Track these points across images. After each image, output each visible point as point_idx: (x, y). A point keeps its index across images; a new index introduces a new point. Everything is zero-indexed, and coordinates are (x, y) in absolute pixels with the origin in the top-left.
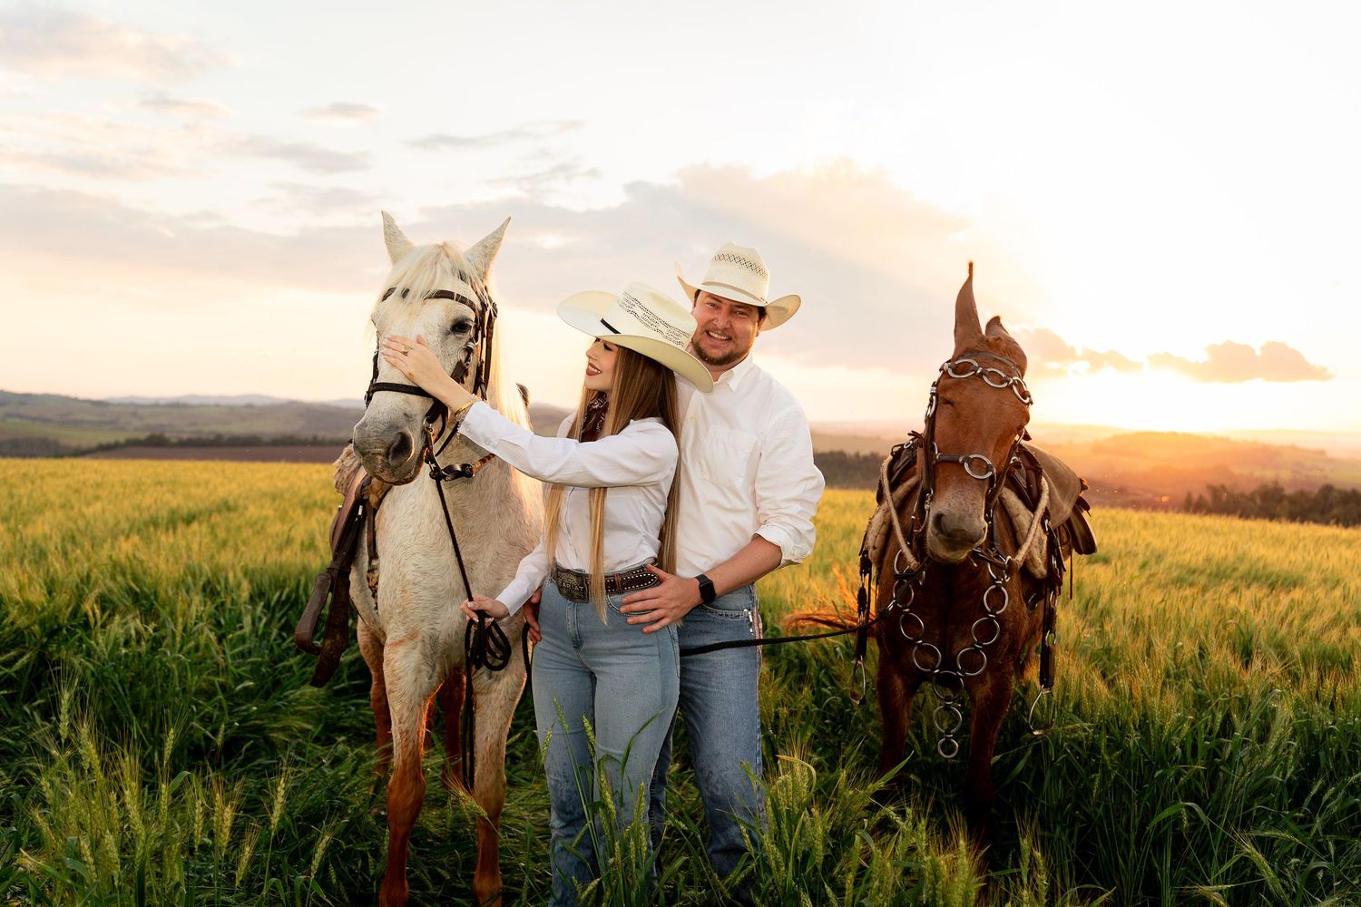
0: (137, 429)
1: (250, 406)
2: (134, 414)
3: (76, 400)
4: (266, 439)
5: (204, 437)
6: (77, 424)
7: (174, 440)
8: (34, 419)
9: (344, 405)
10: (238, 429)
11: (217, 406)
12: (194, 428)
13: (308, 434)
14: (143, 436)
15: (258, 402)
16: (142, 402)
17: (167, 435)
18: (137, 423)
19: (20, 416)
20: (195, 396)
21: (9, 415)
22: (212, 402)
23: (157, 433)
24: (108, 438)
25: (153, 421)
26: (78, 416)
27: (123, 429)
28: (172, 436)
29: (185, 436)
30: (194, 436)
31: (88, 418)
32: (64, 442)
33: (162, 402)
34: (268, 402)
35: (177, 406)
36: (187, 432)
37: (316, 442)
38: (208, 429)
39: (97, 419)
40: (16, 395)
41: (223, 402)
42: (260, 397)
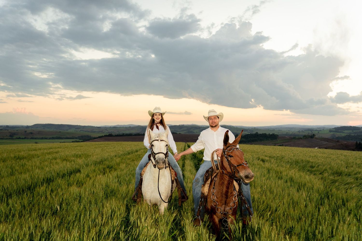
0: (106, 133)
1: (130, 127)
2: (106, 130)
3: (94, 127)
4: (133, 134)
6: (94, 132)
8: (86, 131)
10: (128, 132)
11: (123, 127)
12: (118, 132)
14: (108, 134)
15: (132, 126)
16: (108, 127)
17: (113, 134)
18: (107, 132)
19: (83, 131)
20: (118, 125)
21: (81, 131)
23: (111, 134)
24: (101, 135)
25: (110, 131)
26: (95, 130)
27: (104, 133)
31: (96, 131)
32: (92, 136)
33: (112, 127)
34: (134, 126)
35: (115, 128)
36: (117, 133)
38: (121, 133)
39: (98, 131)
40: (82, 126)
42: (132, 125)
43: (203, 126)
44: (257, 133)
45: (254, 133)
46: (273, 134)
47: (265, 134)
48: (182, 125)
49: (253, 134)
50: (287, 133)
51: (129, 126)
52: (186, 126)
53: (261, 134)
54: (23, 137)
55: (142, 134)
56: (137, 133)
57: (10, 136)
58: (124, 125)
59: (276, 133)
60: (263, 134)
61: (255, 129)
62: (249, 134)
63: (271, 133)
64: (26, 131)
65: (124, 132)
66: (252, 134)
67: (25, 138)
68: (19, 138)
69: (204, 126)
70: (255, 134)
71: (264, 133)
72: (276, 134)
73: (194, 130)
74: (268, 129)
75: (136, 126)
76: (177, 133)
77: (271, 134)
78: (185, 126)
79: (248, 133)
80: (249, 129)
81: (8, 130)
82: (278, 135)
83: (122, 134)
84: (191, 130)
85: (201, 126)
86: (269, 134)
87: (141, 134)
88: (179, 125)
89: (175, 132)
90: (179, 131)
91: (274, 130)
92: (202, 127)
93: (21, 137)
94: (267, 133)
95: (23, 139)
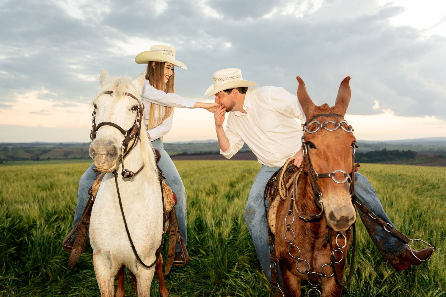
1: (210, 143)
2: (179, 147)
5: (197, 152)
7: (189, 154)
10: (207, 150)
11: (201, 143)
12: (195, 150)
14: (181, 153)
15: (212, 142)
16: (181, 143)
17: (187, 152)
18: (180, 149)
20: (195, 141)
22: (199, 142)
23: (185, 152)
25: (184, 149)
27: (176, 151)
28: (189, 152)
29: (192, 152)
30: (195, 152)
33: (186, 143)
35: (190, 144)
36: (193, 151)
38: (198, 150)
41: (202, 142)
42: (212, 140)
44: (385, 149)
45: (381, 149)
46: (409, 151)
47: (397, 151)
49: (380, 151)
50: (431, 149)
51: (208, 142)
53: (390, 151)
54: (80, 157)
57: (65, 155)
58: (202, 141)
59: (413, 150)
60: (394, 151)
61: (382, 144)
62: (374, 150)
63: (406, 150)
64: (82, 150)
65: (202, 150)
66: (377, 151)
67: (82, 158)
68: (75, 158)
70: (382, 151)
71: (395, 149)
72: (413, 152)
74: (402, 144)
77: (406, 152)
79: (371, 150)
80: (373, 144)
81: (62, 148)
82: (416, 153)
83: (199, 152)
86: (403, 151)
91: (411, 145)
93: (77, 157)
94: (400, 149)
95: (79, 159)
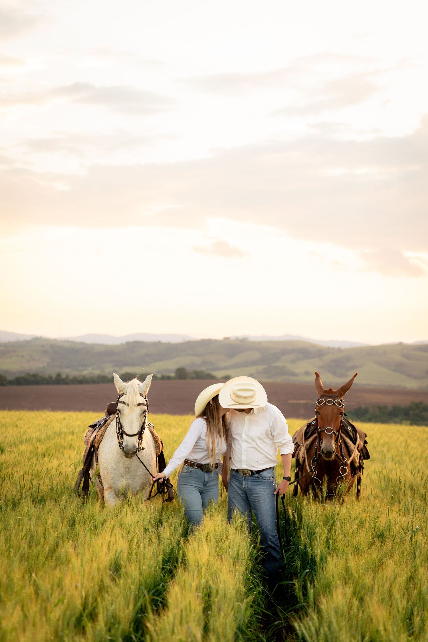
4: (10, 378)
9: (89, 341)
13: (52, 372)
34: (13, 339)
37: (59, 380)
43: (336, 346)
48: (237, 339)
52: (259, 343)
55: (50, 377)
56: (28, 374)
69: (343, 347)
73: (293, 362)
75: (22, 339)
76: (214, 373)
78: (254, 343)
84: (279, 364)
85: (326, 345)
87: (46, 376)
88: (225, 338)
89: (204, 369)
90: (225, 368)
92: (333, 348)
